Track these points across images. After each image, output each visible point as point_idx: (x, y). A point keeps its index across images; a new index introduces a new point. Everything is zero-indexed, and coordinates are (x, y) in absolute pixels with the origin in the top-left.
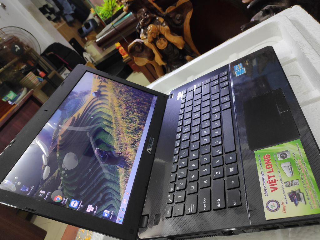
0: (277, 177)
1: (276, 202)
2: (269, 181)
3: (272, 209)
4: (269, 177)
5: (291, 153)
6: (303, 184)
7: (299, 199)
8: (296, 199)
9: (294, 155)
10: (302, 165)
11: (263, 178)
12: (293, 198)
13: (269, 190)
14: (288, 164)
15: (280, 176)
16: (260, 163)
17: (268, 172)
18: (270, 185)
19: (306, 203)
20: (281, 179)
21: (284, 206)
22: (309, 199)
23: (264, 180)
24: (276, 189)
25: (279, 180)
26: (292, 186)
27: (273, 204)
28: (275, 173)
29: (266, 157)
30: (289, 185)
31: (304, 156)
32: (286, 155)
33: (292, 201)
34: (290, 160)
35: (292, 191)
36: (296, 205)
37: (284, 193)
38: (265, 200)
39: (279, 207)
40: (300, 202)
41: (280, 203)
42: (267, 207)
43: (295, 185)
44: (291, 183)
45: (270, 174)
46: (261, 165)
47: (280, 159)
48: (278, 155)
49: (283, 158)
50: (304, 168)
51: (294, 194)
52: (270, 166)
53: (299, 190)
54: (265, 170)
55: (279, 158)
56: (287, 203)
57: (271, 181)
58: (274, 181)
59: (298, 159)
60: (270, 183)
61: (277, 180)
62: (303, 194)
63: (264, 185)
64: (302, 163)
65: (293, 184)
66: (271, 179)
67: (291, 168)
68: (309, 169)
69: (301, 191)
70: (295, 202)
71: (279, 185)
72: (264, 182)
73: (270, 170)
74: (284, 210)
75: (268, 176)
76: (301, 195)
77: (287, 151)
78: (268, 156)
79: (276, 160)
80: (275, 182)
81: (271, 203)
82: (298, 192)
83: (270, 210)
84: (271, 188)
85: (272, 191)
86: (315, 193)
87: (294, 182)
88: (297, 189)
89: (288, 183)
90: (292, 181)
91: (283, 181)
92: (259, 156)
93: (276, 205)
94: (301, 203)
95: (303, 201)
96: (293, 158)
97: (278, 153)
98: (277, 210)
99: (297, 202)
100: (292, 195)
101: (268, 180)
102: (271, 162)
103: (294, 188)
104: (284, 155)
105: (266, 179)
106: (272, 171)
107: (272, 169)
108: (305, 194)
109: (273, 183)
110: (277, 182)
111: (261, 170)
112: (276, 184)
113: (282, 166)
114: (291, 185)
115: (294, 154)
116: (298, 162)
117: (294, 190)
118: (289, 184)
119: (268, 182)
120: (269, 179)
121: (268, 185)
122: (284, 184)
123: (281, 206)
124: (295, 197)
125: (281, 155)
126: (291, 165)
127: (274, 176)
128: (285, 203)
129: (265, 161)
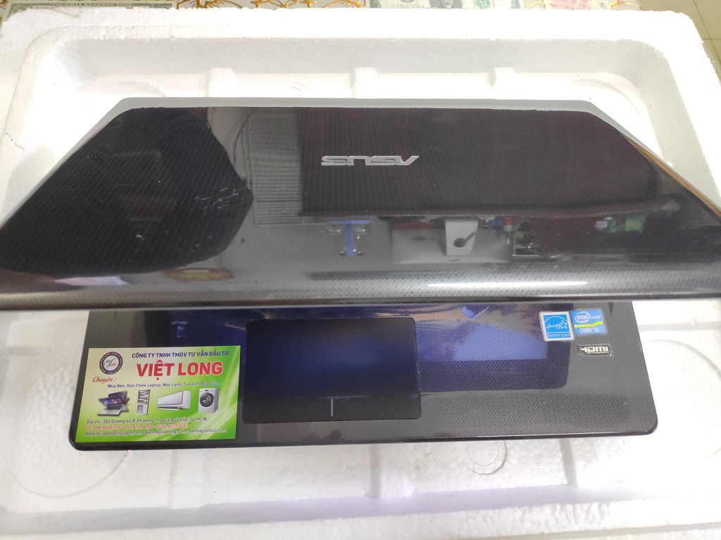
0: (164, 379)
1: (116, 369)
2: (162, 365)
3: (105, 361)
4: (169, 366)
5: (208, 415)
6: (136, 420)
7: (110, 407)
8: (112, 402)
9: (202, 419)
10: (173, 428)
11: (172, 355)
12: (115, 398)
13: (143, 361)
14: (186, 404)
15: (164, 385)
16: (206, 354)
17: (180, 365)
18: (151, 365)
19: (99, 415)
20: (159, 385)
21: (104, 381)
22: (106, 422)
23: (168, 355)
24: (141, 374)
25: (157, 382)
27: (114, 364)
28: (173, 378)
29: (217, 366)
30: (141, 397)
32: (206, 405)
33: (110, 395)
34: (193, 409)
35: (128, 399)
36: (102, 400)
37: (128, 385)
38: (126, 352)
40: (105, 407)
41: (112, 376)
42: (111, 354)
43: (139, 406)
44: (145, 401)
45: (174, 370)
46: (203, 354)
47: (202, 392)
48: (212, 391)
49: (203, 398)
50: (166, 429)
51: (122, 401)
52: (193, 371)
53: (127, 411)
54: (186, 361)
55: (206, 391)
56: (109, 386)
57: (159, 367)
58: (158, 372)
59: (189, 423)
60: (156, 366)
61: (158, 379)
62: (117, 415)
63: (155, 355)
64: (178, 430)
65: (140, 404)
66: (165, 369)
67: (177, 408)
68: (162, 437)
69: (122, 414)
70: (107, 399)
71: (148, 379)
72: (161, 355)
73: (184, 370)
74: (99, 380)
75: (173, 365)
76: (117, 412)
77: (216, 408)
78: (216, 370)
79: (203, 384)
80: (156, 374)
81: (116, 361)
82: (124, 408)
83: (105, 357)
84: (146, 366)
85: (139, 366)
86: (113, 434)
87: (145, 406)
88: (129, 408)
89: (147, 396)
90: (147, 403)
91: (153, 389)
92: (226, 353)
93: (111, 368)
94: (102, 408)
95: (105, 412)
96: (194, 416)
97: (218, 391)
98: (102, 368)
99: (106, 402)
100: (120, 397)
101: (164, 363)
102: (201, 373)
103: (133, 403)
104: (208, 400)
105: (165, 360)
106: (180, 373)
107: (184, 374)
108: (115, 418)
109: (156, 370)
110: (154, 377)
111: (192, 354)
112: (150, 375)
113: (185, 392)
114: (140, 400)
115: (205, 419)
116: (182, 422)
117: (129, 402)
118: (143, 398)
119: (159, 363)
120: (166, 365)
121: (153, 361)
122: (147, 388)
123: (106, 376)
124: (117, 401)
125: (211, 395)
126: (181, 408)
127: (169, 374)
128: (110, 383)
129: (209, 364)
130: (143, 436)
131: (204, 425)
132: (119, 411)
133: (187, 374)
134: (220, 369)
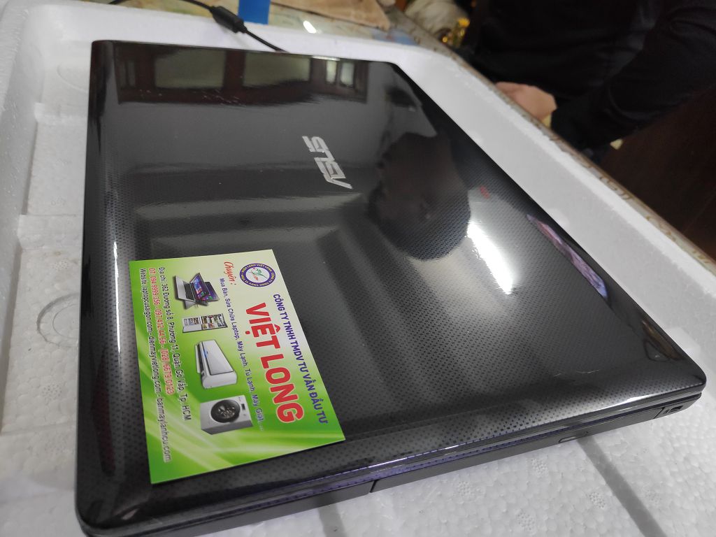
0: (250, 341)
1: (250, 282)
2: (272, 332)
3: (259, 268)
4: (275, 342)
5: (196, 422)
6: (171, 321)
7: (188, 287)
8: (198, 287)
9: (187, 414)
10: (164, 372)
11: (293, 341)
12: (204, 290)
13: (271, 308)
14: (209, 381)
15: (240, 343)
16: (311, 388)
17: (280, 356)
18: (269, 319)
19: (175, 279)
20: (237, 336)
21: (229, 274)
22: (165, 287)
23: (291, 336)
24: (250, 311)
25: (242, 333)
26: (205, 318)
27: (257, 279)
28: (255, 353)
29: (294, 411)
30: (212, 319)
31: (150, 406)
32: (216, 413)
33: (208, 284)
34: (203, 395)
35: (206, 305)
36: (198, 276)
37: (228, 300)
38: (280, 286)
39: (241, 273)
40: (188, 282)
41: (238, 280)
42: (272, 272)
43: (196, 320)
44: (207, 325)
45: (270, 350)
46: (309, 383)
47: (239, 400)
48: (245, 415)
49: (227, 405)
50: (161, 363)
51: (201, 298)
52: (275, 376)
53: (185, 307)
54: (290, 362)
55: (243, 406)
56: (222, 280)
57: (268, 330)
58: (259, 331)
59: (176, 395)
60: (270, 326)
61: (248, 333)
62: (177, 297)
63: (286, 321)
64: (162, 381)
65: (200, 320)
66: (268, 337)
67: (202, 369)
68: (145, 360)
69: (181, 303)
70: (201, 282)
71: (244, 322)
72: (289, 328)
73: (273, 364)
74: (229, 267)
75: (277, 346)
76: (182, 295)
77: (211, 431)
78: (285, 412)
79: (254, 398)
80: (255, 330)
81: (262, 279)
82: (189, 302)
83: (264, 267)
84: (267, 314)
85: (263, 305)
86: (146, 298)
87: (199, 327)
88: (192, 308)
89: (216, 325)
90: (203, 329)
91: (230, 329)
92: (323, 419)
93: (249, 275)
94: (186, 278)
95: (180, 283)
96: (191, 400)
97: (247, 425)
98: (248, 267)
99: (196, 282)
100: (206, 295)
101: (277, 334)
102: (273, 389)
103: (199, 311)
104: (225, 415)
105: (282, 336)
106: (265, 361)
107: (266, 365)
108: (172, 295)
109: (262, 327)
110: (249, 327)
111: (303, 367)
112: (252, 322)
113: (233, 375)
114: (208, 319)
115: (187, 418)
116: (176, 384)
117: (200, 306)
118: (212, 322)
119: (275, 328)
120: (275, 338)
121: (276, 318)
122: (229, 323)
123: (236, 274)
124: (201, 292)
125: (237, 416)
126: (202, 376)
127: (259, 345)
128: (227, 279)
129: (295, 397)
130: (146, 334)
131: (174, 418)
132: (184, 298)
133: (267, 370)
134: (290, 417)
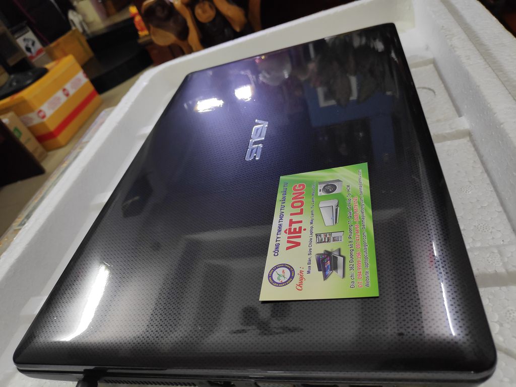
0: (305, 225)
1: (289, 269)
2: (290, 229)
3: (278, 281)
4: (291, 222)
5: (345, 184)
6: (350, 240)
7: (335, 267)
8: (328, 267)
9: (348, 188)
10: (359, 208)
11: (280, 223)
12: (324, 264)
13: (284, 244)
14: (334, 203)
15: (311, 223)
16: (284, 197)
17: (292, 214)
18: (289, 238)
19: (344, 276)
20: (312, 228)
21: (302, 278)
22: (352, 268)
23: (280, 226)
24: (298, 244)
25: (308, 229)
26: (328, 241)
27: (283, 272)
28: (305, 218)
29: (297, 188)
30: (323, 240)
31: (366, 191)
32: (334, 188)
33: (320, 270)
34: (340, 198)
35: (326, 251)
36: (326, 277)
37: (310, 254)
39: (293, 277)
40: (334, 272)
41: (297, 271)
42: (270, 276)
43: (334, 240)
44: (328, 236)
45: (295, 218)
46: (284, 200)
47: (321, 193)
48: (321, 187)
49: (328, 192)
50: (360, 214)
51: (327, 257)
52: (300, 204)
53: (339, 250)
54: (288, 210)
55: (320, 191)
56: (309, 272)
57: (292, 231)
58: (297, 230)
59: (353, 196)
60: (290, 233)
61: (305, 230)
62: (344, 258)
63: (279, 236)
64: (359, 204)
65: (332, 239)
66: (294, 226)
67: (337, 210)
68: (368, 214)
69: (342, 254)
70: (325, 271)
71: (304, 238)
72: (279, 231)
73: (298, 210)
74: (300, 285)
75: (291, 220)
76: (340, 260)
77: (338, 181)
78: (301, 187)
79: (314, 194)
80: (300, 232)
81: (280, 270)
82: (336, 254)
83: (273, 283)
84: (289, 242)
85: (288, 248)
86: (366, 258)
87: (334, 235)
88: (335, 249)
89: (323, 236)
90: (330, 234)
91: (315, 231)
92: (286, 184)
93: (288, 273)
94: (335, 276)
95: (340, 271)
96: (345, 194)
97: (320, 183)
98: (285, 283)
99: (328, 272)
100: (323, 259)
101: (288, 227)
102: (303, 198)
103: (330, 247)
104: (330, 188)
105: (286, 226)
106: (301, 213)
107: (302, 210)
108: (348, 259)
109: (294, 234)
110: (303, 233)
111: (283, 207)
112: (299, 237)
113: (320, 206)
114: (326, 241)
115: (348, 186)
116: (352, 202)
117: (329, 250)
118: (324, 238)
119: (287, 231)
120: (290, 225)
121: (284, 237)
122: (314, 237)
123: (297, 277)
124: (327, 263)
125: (324, 187)
126: (338, 206)
127: (301, 222)
128: (305, 273)
130: (368, 233)
131: (355, 186)
132: (339, 257)
133: (302, 208)
